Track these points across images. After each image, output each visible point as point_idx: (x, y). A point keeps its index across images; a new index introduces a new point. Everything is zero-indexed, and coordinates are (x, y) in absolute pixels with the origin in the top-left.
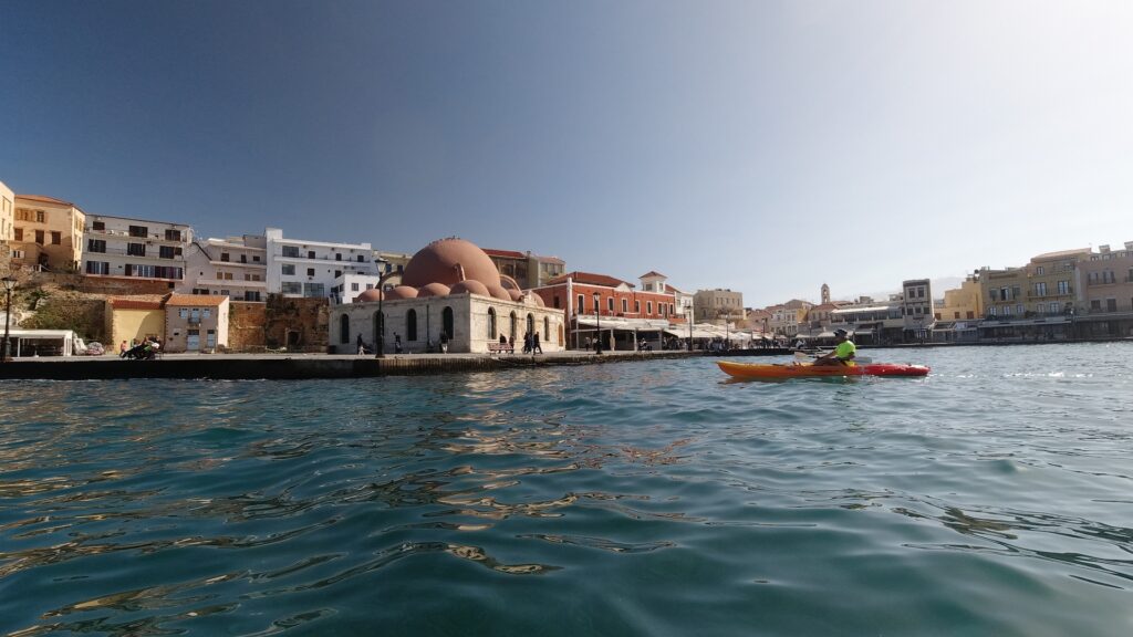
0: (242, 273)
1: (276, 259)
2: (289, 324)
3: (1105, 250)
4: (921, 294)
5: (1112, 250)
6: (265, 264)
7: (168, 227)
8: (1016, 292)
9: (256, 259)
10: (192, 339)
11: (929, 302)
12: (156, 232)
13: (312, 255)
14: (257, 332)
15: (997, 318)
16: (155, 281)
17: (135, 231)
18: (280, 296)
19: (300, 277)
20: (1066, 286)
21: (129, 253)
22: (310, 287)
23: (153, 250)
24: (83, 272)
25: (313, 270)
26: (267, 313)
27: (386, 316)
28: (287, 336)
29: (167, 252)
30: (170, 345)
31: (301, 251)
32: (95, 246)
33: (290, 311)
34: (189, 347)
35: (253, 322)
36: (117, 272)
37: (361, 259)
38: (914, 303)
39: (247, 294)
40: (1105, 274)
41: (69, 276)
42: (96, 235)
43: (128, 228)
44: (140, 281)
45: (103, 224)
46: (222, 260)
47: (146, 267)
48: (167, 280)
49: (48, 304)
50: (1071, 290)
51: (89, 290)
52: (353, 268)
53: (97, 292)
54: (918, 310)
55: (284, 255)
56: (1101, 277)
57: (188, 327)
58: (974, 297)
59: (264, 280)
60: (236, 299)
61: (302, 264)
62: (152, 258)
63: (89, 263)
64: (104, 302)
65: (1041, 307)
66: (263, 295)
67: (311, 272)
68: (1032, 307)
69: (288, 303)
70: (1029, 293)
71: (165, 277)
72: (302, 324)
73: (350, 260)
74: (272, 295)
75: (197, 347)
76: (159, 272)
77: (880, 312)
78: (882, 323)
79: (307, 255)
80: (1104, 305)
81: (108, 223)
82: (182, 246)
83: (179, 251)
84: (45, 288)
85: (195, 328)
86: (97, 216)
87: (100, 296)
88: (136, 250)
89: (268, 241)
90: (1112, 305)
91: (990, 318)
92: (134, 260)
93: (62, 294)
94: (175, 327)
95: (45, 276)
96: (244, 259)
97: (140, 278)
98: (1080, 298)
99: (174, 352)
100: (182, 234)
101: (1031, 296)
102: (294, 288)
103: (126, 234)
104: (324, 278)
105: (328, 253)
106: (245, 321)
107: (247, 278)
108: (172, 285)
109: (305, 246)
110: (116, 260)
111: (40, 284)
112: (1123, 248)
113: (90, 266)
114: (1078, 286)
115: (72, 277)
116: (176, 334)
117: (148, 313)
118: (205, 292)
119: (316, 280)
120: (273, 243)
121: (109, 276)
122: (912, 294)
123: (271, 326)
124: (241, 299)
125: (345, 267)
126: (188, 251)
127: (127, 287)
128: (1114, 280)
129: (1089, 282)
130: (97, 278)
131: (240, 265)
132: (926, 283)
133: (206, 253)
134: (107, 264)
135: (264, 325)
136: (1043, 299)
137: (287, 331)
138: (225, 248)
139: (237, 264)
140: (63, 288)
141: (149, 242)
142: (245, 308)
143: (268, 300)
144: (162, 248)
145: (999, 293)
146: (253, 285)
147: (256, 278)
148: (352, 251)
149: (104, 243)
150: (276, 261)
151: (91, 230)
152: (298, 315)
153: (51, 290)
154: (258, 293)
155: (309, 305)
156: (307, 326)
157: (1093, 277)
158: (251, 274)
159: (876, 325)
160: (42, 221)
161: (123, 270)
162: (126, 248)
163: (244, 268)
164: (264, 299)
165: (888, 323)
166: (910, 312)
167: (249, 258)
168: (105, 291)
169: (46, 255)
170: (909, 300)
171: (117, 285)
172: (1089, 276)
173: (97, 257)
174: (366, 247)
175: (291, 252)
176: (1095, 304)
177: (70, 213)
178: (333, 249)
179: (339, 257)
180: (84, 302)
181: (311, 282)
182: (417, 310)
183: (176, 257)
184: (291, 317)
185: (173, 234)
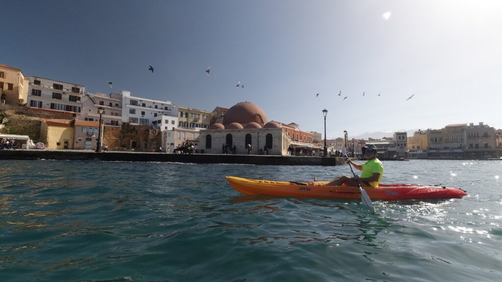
0: (110, 112)
1: (127, 106)
2: (132, 137)
3: (472, 125)
4: (403, 138)
5: (474, 125)
6: (121, 108)
7: (74, 86)
8: (441, 139)
9: (117, 105)
10: (88, 143)
11: (406, 141)
12: (67, 88)
13: (144, 105)
14: (117, 141)
15: (433, 149)
16: (66, 113)
17: (56, 86)
18: (128, 124)
19: (138, 115)
20: (460, 137)
21: (53, 97)
22: (142, 121)
23: (66, 97)
24: (28, 106)
25: (144, 112)
26: (122, 132)
27: (233, 136)
28: (131, 143)
29: (73, 99)
30: (76, 145)
31: (139, 103)
32: (35, 93)
33: (133, 132)
34: (86, 147)
35: (115, 136)
36: (46, 106)
37: (166, 108)
38: (400, 142)
39: (112, 121)
40: (475, 134)
41: (20, 107)
42: (36, 87)
43: (53, 85)
44: (58, 112)
45: (40, 82)
46: (100, 104)
47: (62, 105)
48: (73, 112)
49: (9, 122)
50: (462, 139)
51: (31, 115)
52: (163, 112)
53: (35, 116)
54: (402, 145)
55: (130, 104)
56: (473, 135)
57: (86, 137)
58: (420, 140)
59: (121, 116)
60: (107, 124)
61: (139, 109)
62: (65, 101)
63: (32, 101)
64: (41, 122)
65: (450, 145)
66: (120, 123)
67: (143, 113)
68: (447, 145)
69: (132, 128)
70: (446, 140)
71: (71, 111)
72: (138, 138)
73: (162, 109)
74: (124, 123)
75: (90, 147)
76: (68, 108)
77: (386, 145)
78: (387, 149)
79: (142, 105)
80: (474, 146)
81: (42, 81)
82: (80, 96)
83: (79, 99)
84: (7, 112)
85: (90, 137)
86: (36, 77)
87: (37, 119)
88: (57, 96)
89: (123, 96)
90: (477, 146)
91: (431, 149)
92: (55, 101)
93: (17, 116)
94: (80, 136)
95: (7, 106)
96: (111, 105)
97: (59, 111)
98: (465, 143)
99: (79, 149)
100: (81, 90)
101: (447, 141)
102: (135, 120)
103: (52, 88)
104: (149, 116)
105: (151, 105)
106: (111, 135)
107: (112, 114)
108: (74, 115)
109: (141, 101)
110: (46, 100)
111: (4, 110)
112: (478, 124)
113: (32, 103)
114: (465, 138)
115: (22, 107)
116: (80, 140)
117: (65, 129)
118: (91, 120)
119: (145, 117)
120: (126, 98)
121: (42, 108)
122: (400, 138)
123: (123, 138)
124: (109, 124)
125: (159, 112)
126: (84, 99)
127: (51, 115)
128: (478, 137)
129: (469, 137)
130: (35, 109)
131: (110, 107)
132: (405, 134)
133: (92, 100)
134: (41, 103)
135: (120, 138)
136: (451, 142)
137: (131, 141)
138: (102, 99)
139: (108, 107)
140: (17, 113)
141: (64, 93)
142: (111, 129)
143: (122, 126)
144: (70, 96)
145: (434, 139)
146: (115, 118)
147: (117, 115)
148: (163, 104)
149: (40, 91)
150: (127, 107)
151: (33, 84)
152: (137, 133)
153: (10, 114)
154: (117, 122)
155: (143, 129)
156: (141, 139)
157: (471, 135)
158: (114, 112)
159: (385, 150)
160: (3, 77)
161: (49, 106)
162: (52, 95)
163: (111, 109)
164: (120, 125)
165: (390, 149)
166: (398, 145)
167: (114, 104)
168: (39, 116)
169: (5, 95)
170: (399, 140)
171: (46, 113)
172: (469, 134)
173: (36, 99)
174: (169, 103)
175: (134, 103)
176: (471, 145)
177: (18, 75)
178: (154, 103)
179: (156, 107)
180: (30, 121)
181: (143, 118)
182: (252, 134)
183: (78, 101)
184: (134, 134)
185: (76, 90)
